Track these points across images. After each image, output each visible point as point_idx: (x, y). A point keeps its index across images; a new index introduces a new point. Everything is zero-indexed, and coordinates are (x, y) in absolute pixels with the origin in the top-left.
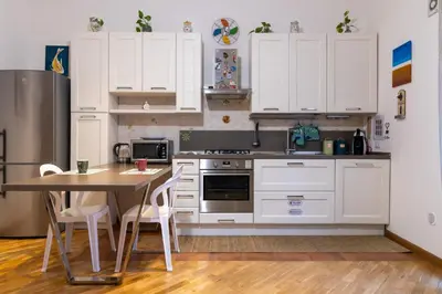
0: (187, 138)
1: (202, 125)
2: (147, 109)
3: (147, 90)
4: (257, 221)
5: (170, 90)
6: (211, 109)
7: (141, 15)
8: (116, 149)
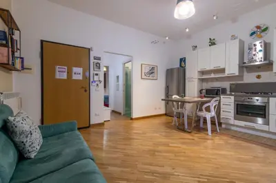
0: (233, 86)
1: (242, 80)
2: (213, 76)
3: (212, 68)
4: (271, 130)
5: (222, 67)
6: (248, 72)
7: (210, 39)
8: (201, 91)
